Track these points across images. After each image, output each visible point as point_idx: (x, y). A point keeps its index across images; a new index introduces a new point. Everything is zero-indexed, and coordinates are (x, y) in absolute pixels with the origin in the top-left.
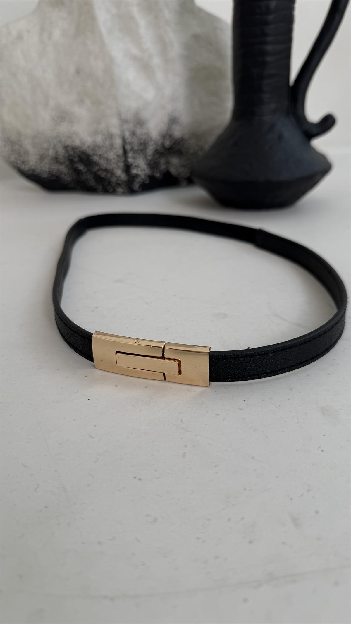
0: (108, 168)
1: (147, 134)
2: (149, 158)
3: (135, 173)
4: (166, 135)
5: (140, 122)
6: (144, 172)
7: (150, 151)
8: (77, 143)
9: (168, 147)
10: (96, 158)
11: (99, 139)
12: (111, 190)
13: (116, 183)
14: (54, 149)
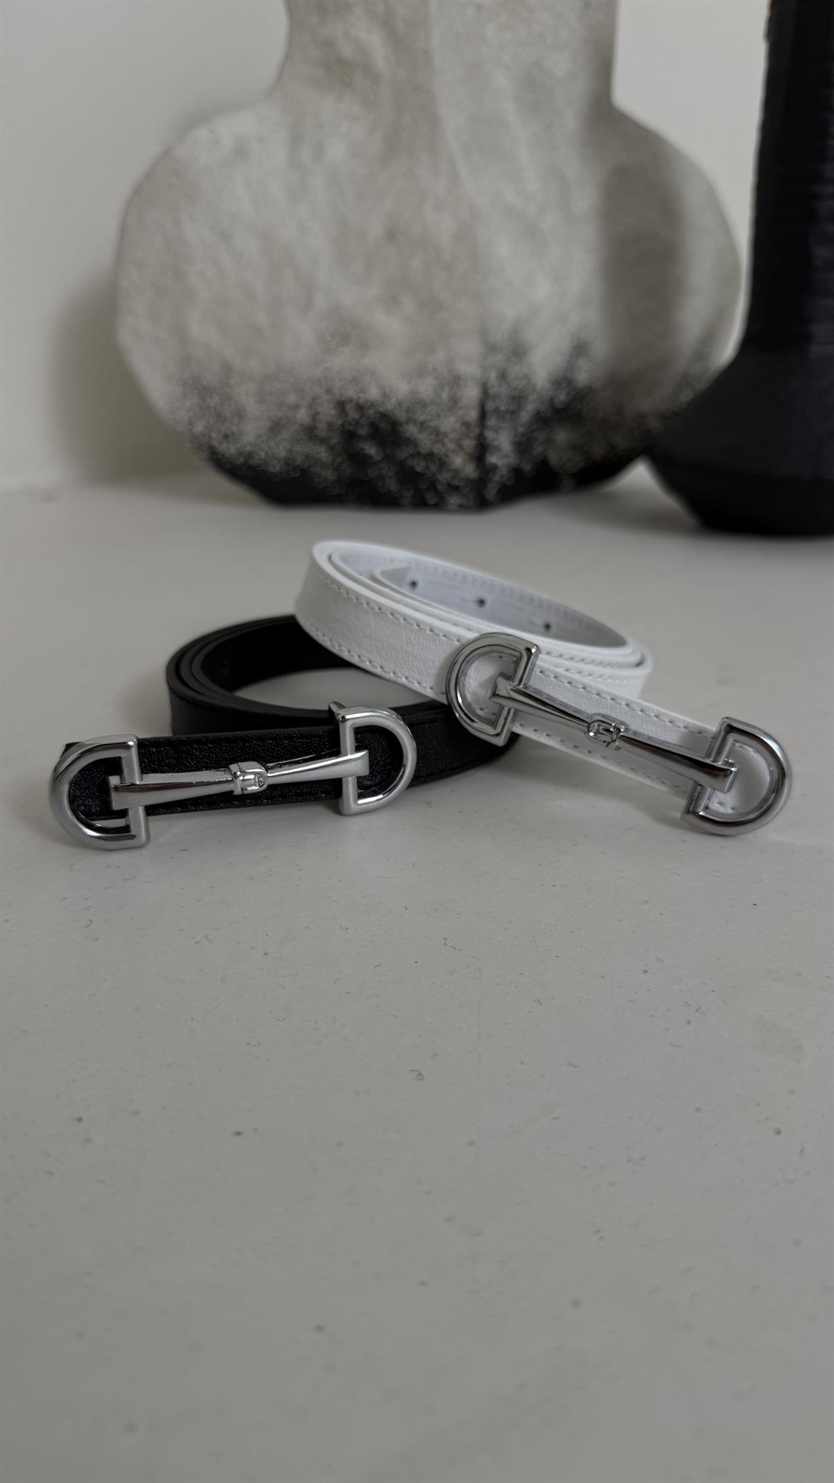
0: (435, 451)
1: (527, 377)
2: (521, 430)
3: (492, 464)
4: (563, 380)
5: (518, 351)
6: (506, 461)
7: (525, 415)
8: (373, 393)
9: (562, 406)
10: (411, 430)
11: (426, 388)
12: (432, 501)
13: (449, 484)
14: (310, 406)
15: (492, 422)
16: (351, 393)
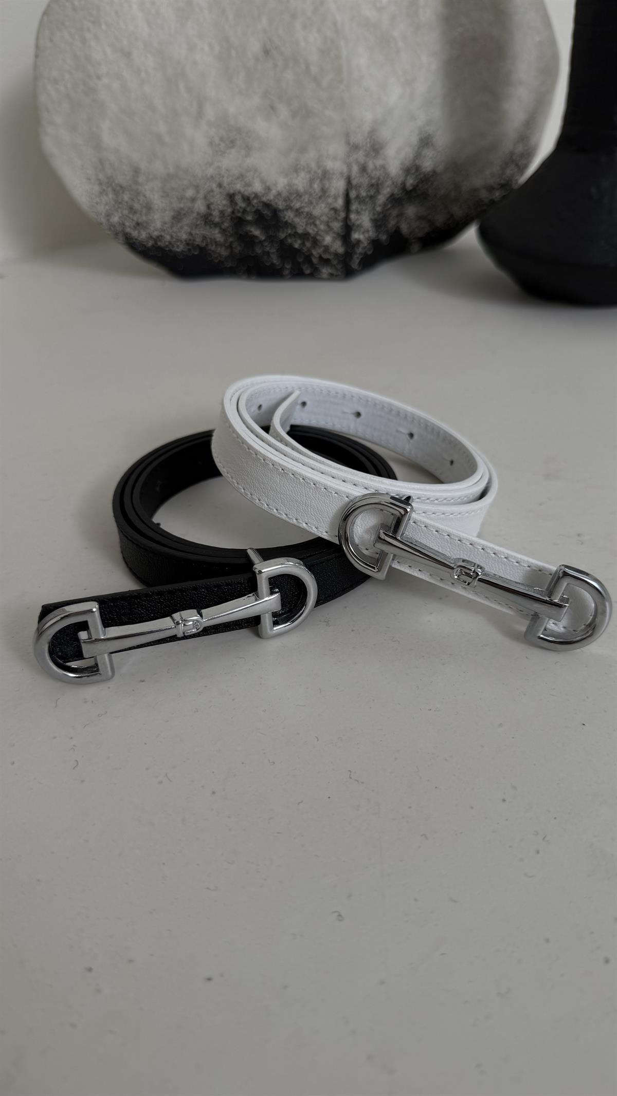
0: (310, 231)
1: (383, 167)
2: (379, 209)
3: (356, 239)
5: (376, 148)
6: (367, 235)
8: (257, 187)
10: (289, 216)
11: (300, 182)
12: (308, 272)
13: (321, 257)
14: (205, 198)
15: (354, 207)
16: (239, 186)
